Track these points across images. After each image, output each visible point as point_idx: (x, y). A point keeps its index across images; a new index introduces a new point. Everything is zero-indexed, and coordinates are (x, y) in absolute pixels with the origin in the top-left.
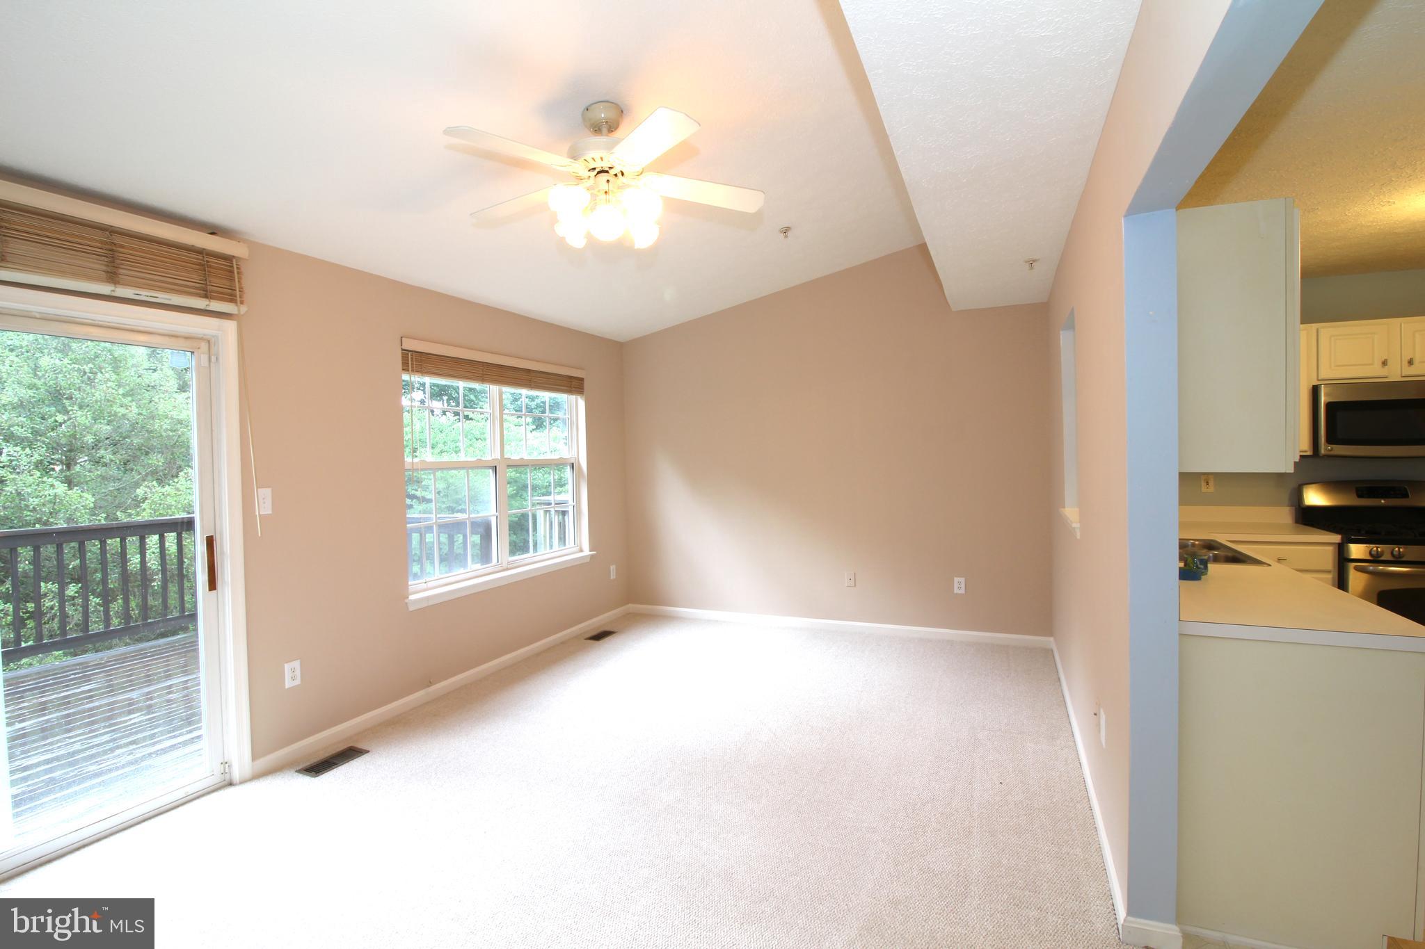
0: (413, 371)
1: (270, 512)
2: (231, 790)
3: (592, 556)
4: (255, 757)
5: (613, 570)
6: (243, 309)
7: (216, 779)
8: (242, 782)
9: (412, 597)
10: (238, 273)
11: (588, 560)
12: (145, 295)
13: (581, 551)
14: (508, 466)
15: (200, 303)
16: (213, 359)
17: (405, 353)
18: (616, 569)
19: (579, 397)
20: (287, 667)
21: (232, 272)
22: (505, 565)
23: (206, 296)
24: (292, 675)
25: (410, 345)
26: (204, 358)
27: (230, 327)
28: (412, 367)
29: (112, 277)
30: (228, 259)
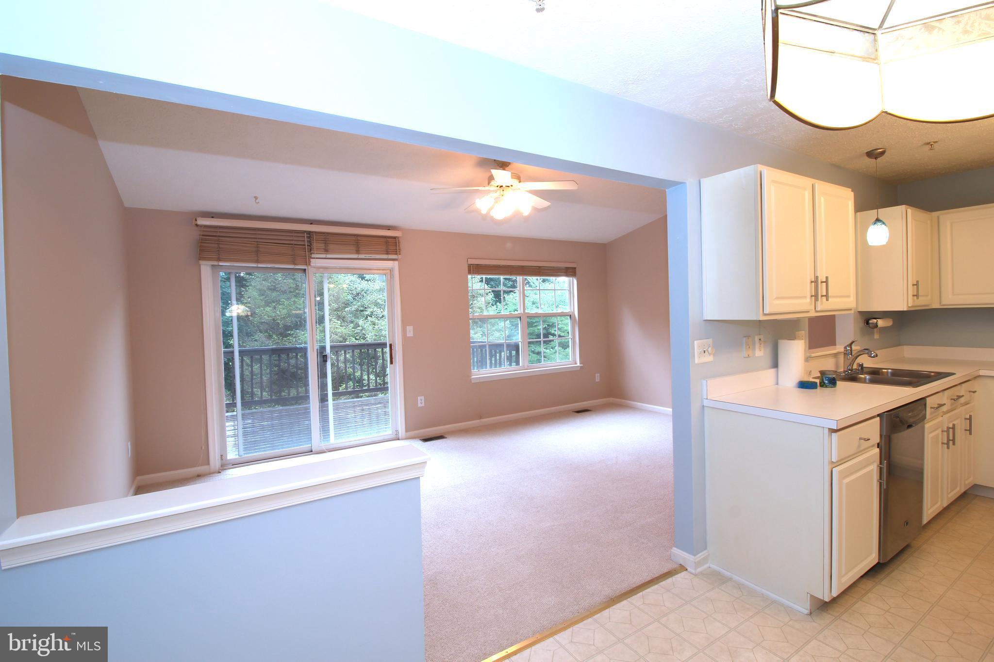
0: (473, 273)
1: (412, 335)
2: (398, 441)
3: (581, 367)
4: (407, 431)
5: (598, 376)
6: (400, 257)
7: (393, 436)
8: (402, 439)
9: (472, 377)
10: (399, 243)
11: (579, 369)
12: (368, 256)
13: (576, 364)
14: (528, 317)
15: (385, 256)
16: (392, 276)
17: (470, 266)
18: (600, 376)
19: (574, 279)
20: (419, 398)
21: (396, 243)
22: (526, 367)
23: (387, 254)
24: (421, 401)
25: (471, 262)
26: (389, 276)
27: (396, 263)
28: (473, 271)
29: (358, 252)
30: (395, 238)
